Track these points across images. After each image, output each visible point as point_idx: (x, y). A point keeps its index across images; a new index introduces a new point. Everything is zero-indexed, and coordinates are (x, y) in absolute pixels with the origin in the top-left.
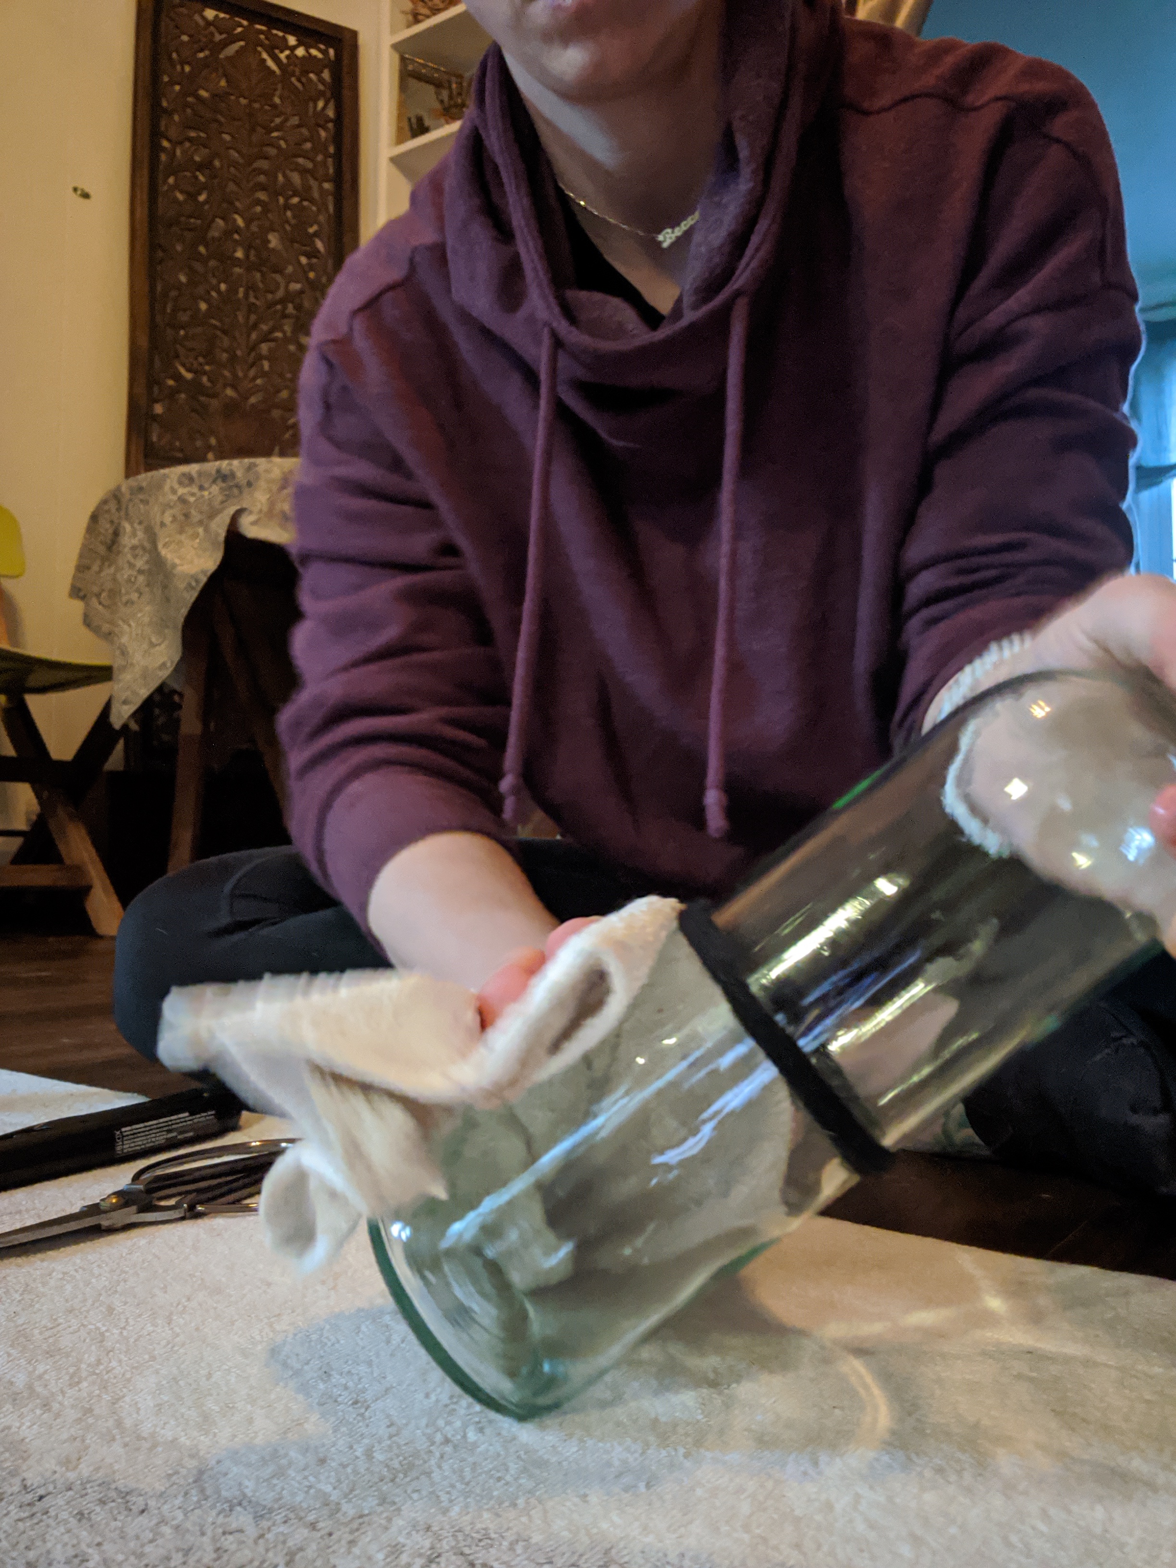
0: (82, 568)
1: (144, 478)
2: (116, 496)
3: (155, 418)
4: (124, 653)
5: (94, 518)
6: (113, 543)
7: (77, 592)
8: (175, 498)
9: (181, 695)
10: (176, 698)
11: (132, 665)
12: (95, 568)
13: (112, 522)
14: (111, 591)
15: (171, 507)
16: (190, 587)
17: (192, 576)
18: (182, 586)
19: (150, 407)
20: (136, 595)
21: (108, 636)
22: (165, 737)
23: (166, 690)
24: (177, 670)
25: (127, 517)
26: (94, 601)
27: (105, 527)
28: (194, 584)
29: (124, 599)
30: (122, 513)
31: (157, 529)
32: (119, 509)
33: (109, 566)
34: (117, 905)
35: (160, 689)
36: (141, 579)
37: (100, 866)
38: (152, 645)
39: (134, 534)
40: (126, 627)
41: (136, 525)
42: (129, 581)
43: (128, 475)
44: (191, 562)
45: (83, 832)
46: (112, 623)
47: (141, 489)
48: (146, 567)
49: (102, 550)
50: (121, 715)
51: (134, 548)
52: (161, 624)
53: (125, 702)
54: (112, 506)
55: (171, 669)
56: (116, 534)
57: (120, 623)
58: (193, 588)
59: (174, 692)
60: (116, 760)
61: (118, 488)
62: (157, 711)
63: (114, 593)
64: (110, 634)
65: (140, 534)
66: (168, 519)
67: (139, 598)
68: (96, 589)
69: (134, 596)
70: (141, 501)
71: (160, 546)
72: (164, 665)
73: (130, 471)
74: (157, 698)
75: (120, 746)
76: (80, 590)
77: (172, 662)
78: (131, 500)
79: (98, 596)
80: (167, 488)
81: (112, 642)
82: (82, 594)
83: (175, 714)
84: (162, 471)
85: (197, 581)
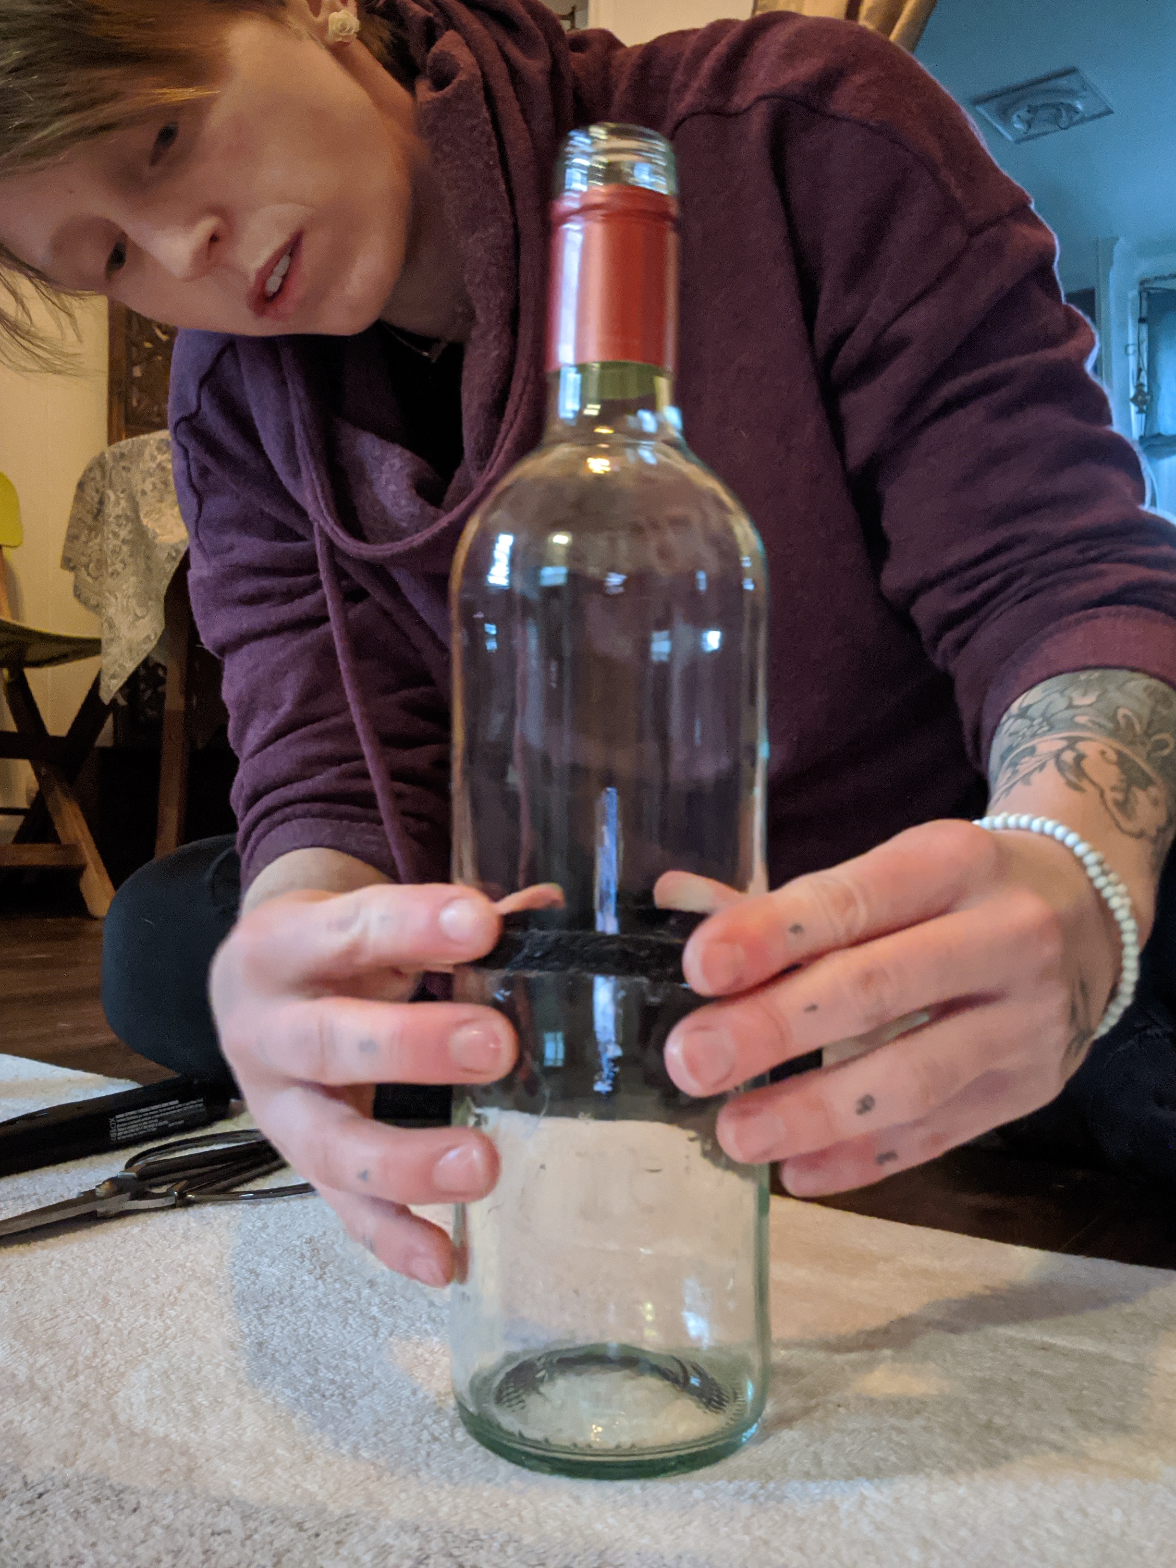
0: (72, 538)
1: (126, 444)
2: (100, 463)
3: (133, 381)
4: (111, 626)
5: (81, 486)
6: (98, 513)
7: (68, 563)
8: (154, 465)
9: (164, 669)
10: (161, 672)
11: (119, 637)
12: (83, 538)
13: (97, 491)
14: (98, 560)
15: (151, 475)
16: (170, 558)
17: (172, 547)
18: (163, 556)
19: (130, 372)
20: (122, 566)
21: (97, 608)
22: (150, 713)
23: (151, 664)
24: (160, 641)
25: (111, 486)
26: (83, 571)
27: (91, 495)
28: (174, 554)
29: (110, 570)
30: (107, 481)
31: (139, 497)
32: (103, 477)
33: (96, 537)
34: (109, 886)
35: (145, 663)
36: (125, 548)
37: (93, 846)
38: (137, 618)
39: (117, 503)
40: (113, 600)
41: (119, 493)
42: (114, 551)
43: (111, 441)
44: (172, 532)
45: (78, 811)
46: (100, 594)
47: (122, 455)
48: (129, 537)
49: (89, 519)
50: (111, 688)
51: (118, 517)
52: (144, 597)
53: (113, 677)
54: (97, 474)
55: (155, 643)
56: (101, 502)
57: (107, 594)
58: (174, 559)
59: (158, 665)
60: (105, 736)
61: (102, 455)
62: (142, 686)
63: (101, 564)
64: (98, 606)
65: (123, 503)
66: (148, 487)
67: (123, 569)
68: (84, 559)
69: (119, 567)
70: (124, 468)
71: (142, 516)
72: (148, 637)
73: (112, 439)
74: (142, 672)
75: (109, 722)
76: (70, 560)
77: (156, 634)
78: (113, 468)
79: (87, 567)
80: (147, 456)
81: (99, 614)
82: (72, 565)
83: (160, 689)
84: (143, 437)
85: (177, 551)
